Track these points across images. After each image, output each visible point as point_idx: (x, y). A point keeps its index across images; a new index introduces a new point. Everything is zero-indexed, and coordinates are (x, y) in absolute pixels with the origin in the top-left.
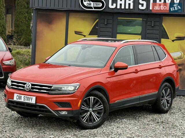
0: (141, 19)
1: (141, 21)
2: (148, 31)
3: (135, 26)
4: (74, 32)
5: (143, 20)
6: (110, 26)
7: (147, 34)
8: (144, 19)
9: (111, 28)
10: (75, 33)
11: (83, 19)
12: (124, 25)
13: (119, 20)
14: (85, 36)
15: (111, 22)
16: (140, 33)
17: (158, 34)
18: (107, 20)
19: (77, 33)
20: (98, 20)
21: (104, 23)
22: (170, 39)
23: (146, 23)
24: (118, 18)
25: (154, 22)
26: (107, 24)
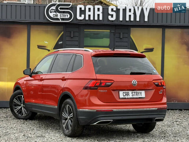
0: (109, 31)
1: (109, 33)
2: (117, 44)
3: (103, 38)
4: (37, 46)
5: (110, 32)
6: (77, 39)
7: (116, 46)
8: (112, 31)
9: (78, 41)
10: (38, 48)
11: (47, 32)
12: (91, 38)
13: (85, 32)
14: (49, 50)
15: (77, 34)
16: (108, 45)
17: (127, 46)
18: (74, 32)
19: (40, 47)
20: (63, 33)
21: (70, 36)
22: (138, 50)
23: (114, 35)
24: (85, 30)
25: (123, 33)
26: (74, 36)
